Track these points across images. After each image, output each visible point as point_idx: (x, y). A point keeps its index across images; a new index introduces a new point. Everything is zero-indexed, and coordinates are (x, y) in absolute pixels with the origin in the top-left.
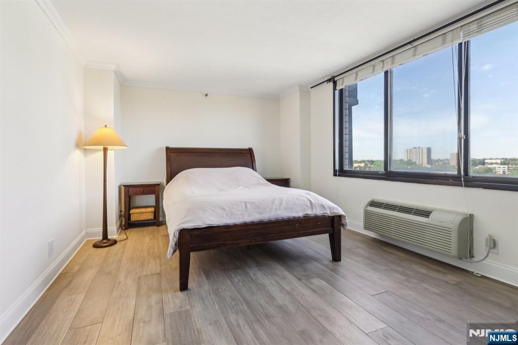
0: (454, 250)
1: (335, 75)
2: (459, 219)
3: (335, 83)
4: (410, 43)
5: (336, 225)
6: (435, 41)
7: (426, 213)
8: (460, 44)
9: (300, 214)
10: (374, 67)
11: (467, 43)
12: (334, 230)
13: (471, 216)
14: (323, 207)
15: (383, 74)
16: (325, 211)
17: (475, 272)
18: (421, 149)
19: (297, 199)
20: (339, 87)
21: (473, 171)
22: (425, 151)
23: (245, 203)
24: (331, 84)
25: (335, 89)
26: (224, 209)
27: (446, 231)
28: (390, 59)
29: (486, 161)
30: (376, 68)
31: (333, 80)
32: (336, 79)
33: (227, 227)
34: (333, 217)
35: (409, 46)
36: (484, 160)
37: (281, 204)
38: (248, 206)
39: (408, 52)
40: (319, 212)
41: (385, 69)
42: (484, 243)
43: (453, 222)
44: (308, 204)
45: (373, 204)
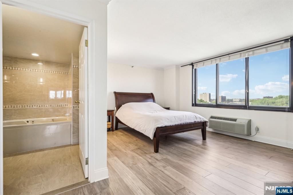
0: (246, 133)
1: (193, 63)
2: (247, 121)
3: (193, 66)
4: (228, 54)
5: (205, 125)
6: (237, 55)
7: (235, 120)
8: (246, 58)
9: (193, 121)
10: (212, 61)
11: (248, 58)
12: (204, 127)
13: (250, 120)
14: (200, 118)
15: (215, 64)
16: (201, 120)
17: (252, 140)
18: (206, 94)
19: (191, 115)
20: (194, 68)
21: (250, 104)
23: (175, 117)
24: (191, 66)
25: (193, 68)
26: (168, 119)
27: (243, 126)
28: (219, 59)
29: (233, 100)
30: (213, 62)
31: (192, 64)
32: (193, 64)
33: (171, 126)
34: (204, 122)
35: (228, 56)
36: (232, 99)
37: (186, 117)
38: (176, 118)
39: (227, 58)
40: (199, 120)
41: (216, 63)
42: (255, 129)
43: (245, 122)
44: (195, 117)
45: (212, 117)
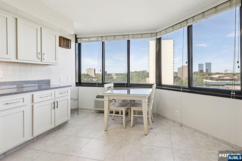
22: (93, 70)
